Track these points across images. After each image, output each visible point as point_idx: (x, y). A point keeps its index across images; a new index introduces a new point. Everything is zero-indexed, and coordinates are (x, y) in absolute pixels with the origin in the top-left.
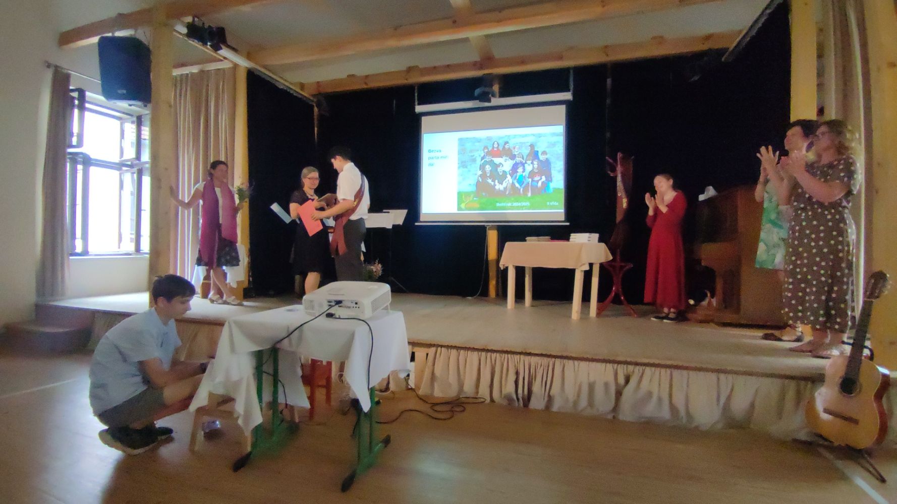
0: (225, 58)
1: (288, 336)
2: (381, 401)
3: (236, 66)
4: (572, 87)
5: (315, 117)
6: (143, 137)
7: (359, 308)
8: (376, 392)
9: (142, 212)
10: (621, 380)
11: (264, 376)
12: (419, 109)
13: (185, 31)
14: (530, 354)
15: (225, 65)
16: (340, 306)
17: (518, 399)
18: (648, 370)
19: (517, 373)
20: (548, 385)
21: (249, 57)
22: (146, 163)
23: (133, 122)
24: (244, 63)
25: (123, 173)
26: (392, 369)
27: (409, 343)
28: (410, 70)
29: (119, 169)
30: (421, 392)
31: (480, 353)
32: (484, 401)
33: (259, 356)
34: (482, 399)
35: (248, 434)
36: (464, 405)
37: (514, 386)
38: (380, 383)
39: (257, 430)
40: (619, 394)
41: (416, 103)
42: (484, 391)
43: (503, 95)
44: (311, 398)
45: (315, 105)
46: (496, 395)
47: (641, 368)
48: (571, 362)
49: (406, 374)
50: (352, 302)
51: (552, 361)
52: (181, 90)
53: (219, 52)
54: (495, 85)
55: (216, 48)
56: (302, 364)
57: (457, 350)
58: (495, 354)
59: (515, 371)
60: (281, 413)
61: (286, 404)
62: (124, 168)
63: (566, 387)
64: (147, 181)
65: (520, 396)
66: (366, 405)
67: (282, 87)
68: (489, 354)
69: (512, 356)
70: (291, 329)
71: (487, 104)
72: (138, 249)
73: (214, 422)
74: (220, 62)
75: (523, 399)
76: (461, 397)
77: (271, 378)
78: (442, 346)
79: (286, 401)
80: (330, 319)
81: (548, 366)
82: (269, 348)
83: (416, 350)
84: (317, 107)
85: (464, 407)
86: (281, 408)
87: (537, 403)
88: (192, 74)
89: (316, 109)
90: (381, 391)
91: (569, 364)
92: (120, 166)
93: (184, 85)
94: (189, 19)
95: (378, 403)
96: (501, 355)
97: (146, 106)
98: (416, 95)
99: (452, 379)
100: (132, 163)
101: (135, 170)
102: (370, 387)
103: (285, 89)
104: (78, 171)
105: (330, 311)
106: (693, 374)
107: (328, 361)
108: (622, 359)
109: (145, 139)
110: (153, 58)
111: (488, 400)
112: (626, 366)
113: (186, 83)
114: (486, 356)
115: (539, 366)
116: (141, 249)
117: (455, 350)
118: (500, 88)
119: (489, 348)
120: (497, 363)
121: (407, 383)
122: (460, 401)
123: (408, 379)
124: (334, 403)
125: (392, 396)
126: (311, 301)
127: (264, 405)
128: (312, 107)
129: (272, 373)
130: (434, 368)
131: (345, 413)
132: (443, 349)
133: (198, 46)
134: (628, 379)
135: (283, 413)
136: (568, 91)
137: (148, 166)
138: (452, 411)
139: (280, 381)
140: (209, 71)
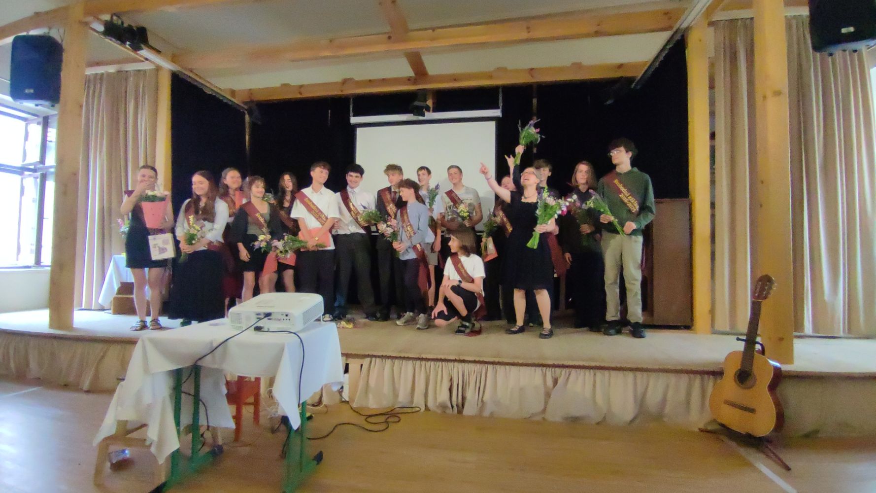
0: (146, 59)
1: (211, 352)
2: (313, 415)
3: (158, 69)
4: (501, 105)
5: (247, 125)
6: (49, 139)
7: (289, 320)
8: (308, 406)
9: (44, 220)
10: (550, 383)
11: (183, 396)
12: (354, 120)
13: (101, 28)
14: (464, 361)
15: (147, 66)
16: (269, 319)
17: (452, 407)
18: (573, 371)
19: (451, 379)
20: (480, 391)
21: (174, 59)
22: (51, 167)
23: (39, 123)
24: (168, 66)
25: (25, 178)
26: (324, 382)
27: (343, 354)
28: (345, 81)
29: (21, 174)
30: (354, 405)
31: (414, 362)
32: (418, 411)
33: (177, 375)
34: (416, 408)
35: (161, 461)
36: (400, 415)
37: (448, 393)
38: (312, 397)
39: (175, 456)
40: (548, 395)
41: (352, 114)
42: (418, 401)
43: (437, 109)
44: (237, 418)
45: (246, 112)
46: (430, 404)
47: (568, 370)
48: (503, 367)
49: (340, 387)
50: (282, 315)
51: (484, 367)
52: (94, 92)
53: (139, 52)
54: (429, 100)
55: (136, 48)
56: (227, 381)
57: (392, 360)
58: (429, 362)
59: (450, 378)
60: (202, 435)
61: (208, 427)
62: (27, 173)
63: (498, 391)
64: (51, 186)
65: (454, 404)
66: (295, 423)
67: (210, 92)
68: (423, 363)
69: (446, 363)
70: (215, 345)
71: (421, 118)
72: (38, 262)
73: (123, 451)
74: (142, 63)
75: (457, 406)
76: (397, 407)
77: (191, 398)
78: (375, 356)
79: (208, 422)
80: (259, 333)
81: (481, 372)
82: (191, 366)
83: (350, 361)
84: (249, 114)
85: (399, 417)
86: (203, 430)
87: (470, 410)
88: (109, 74)
89: (247, 117)
90: (313, 405)
91: (501, 369)
92: (21, 170)
93: (98, 86)
94: (107, 17)
95: (310, 418)
96: (436, 363)
97: (53, 106)
98: (351, 106)
99: (386, 389)
100: (34, 167)
101: (38, 174)
102: (301, 402)
103: (214, 94)
105: (259, 324)
106: (613, 373)
107: (257, 376)
108: (550, 362)
109: (51, 141)
110: (65, 56)
111: (423, 409)
112: (553, 369)
113: (101, 84)
114: (421, 365)
115: (472, 373)
116: (42, 261)
117: (389, 360)
118: (433, 103)
119: (424, 356)
120: (431, 372)
121: (341, 395)
122: (395, 412)
123: (342, 392)
124: (263, 421)
125: (325, 409)
126: (239, 315)
127: (182, 428)
128: (244, 114)
129: (192, 392)
130: (368, 379)
131: (273, 431)
132: (378, 360)
133: (116, 45)
134: (556, 382)
135: (204, 435)
136: (498, 108)
137: (52, 170)
138: (386, 422)
139: (202, 402)
140: (127, 71)
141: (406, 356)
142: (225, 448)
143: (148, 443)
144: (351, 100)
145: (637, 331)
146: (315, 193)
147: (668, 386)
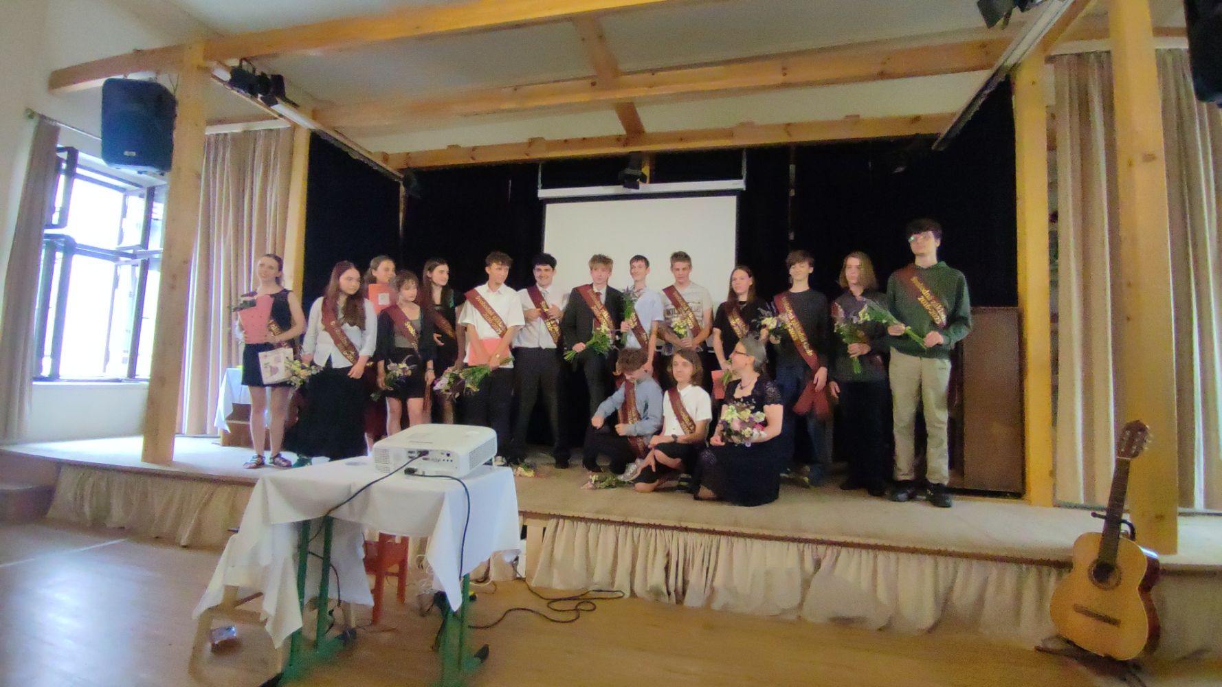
0: (281, 116)
1: (348, 500)
2: (477, 595)
3: (295, 127)
4: (744, 173)
5: (402, 199)
6: (154, 216)
7: (451, 461)
8: (471, 583)
9: (143, 320)
10: (809, 565)
11: (310, 558)
12: (543, 193)
13: (227, 76)
14: (686, 529)
15: (280, 125)
16: (424, 459)
17: (669, 594)
18: (844, 551)
19: (668, 555)
20: (709, 572)
21: (315, 116)
22: (156, 252)
23: (141, 196)
24: (306, 124)
25: (120, 265)
26: (495, 548)
27: (521, 513)
28: (532, 142)
29: (116, 260)
30: (533, 584)
31: (618, 528)
32: (622, 597)
33: (303, 528)
34: (618, 593)
35: (278, 644)
36: (594, 601)
37: (664, 574)
38: (477, 570)
39: (296, 637)
41: (540, 186)
42: (622, 582)
43: (654, 180)
44: (377, 592)
45: (401, 182)
46: (638, 588)
47: (836, 549)
48: (741, 540)
49: (515, 557)
50: (442, 454)
51: (715, 538)
52: (216, 156)
53: (273, 107)
54: (645, 167)
55: (269, 102)
56: (365, 542)
57: (586, 523)
58: (638, 529)
59: (667, 552)
60: (331, 613)
61: (340, 601)
62: (123, 259)
63: (735, 575)
64: (154, 277)
65: (672, 589)
66: (455, 602)
67: (356, 157)
68: (630, 529)
69: (662, 531)
70: (354, 491)
71: (633, 191)
72: (132, 373)
73: (229, 629)
74: (274, 121)
75: (676, 592)
76: (591, 589)
77: (320, 562)
78: (564, 517)
79: (339, 596)
80: (411, 477)
81: (711, 546)
82: (320, 518)
83: (529, 522)
84: (405, 186)
85: (594, 604)
86: (332, 606)
87: (693, 599)
88: (233, 135)
89: (402, 189)
91: (739, 543)
92: (115, 256)
93: (221, 151)
94: (235, 63)
95: (473, 598)
96: (647, 530)
97: (162, 174)
98: (540, 175)
99: (577, 562)
100: (134, 251)
101: (139, 261)
102: (463, 575)
103: (362, 160)
104: (56, 261)
105: (411, 466)
106: (903, 557)
107: (405, 535)
108: (810, 536)
109: (157, 220)
110: (179, 111)
111: (628, 594)
112: (814, 546)
113: (224, 148)
114: (626, 533)
115: (699, 546)
116: (137, 373)
117: (583, 523)
118: (651, 171)
119: (631, 520)
120: (641, 541)
121: (515, 570)
122: (588, 596)
123: (517, 564)
124: (410, 599)
125: (492, 588)
126: (385, 451)
127: (306, 601)
128: (398, 185)
129: (321, 554)
130: (553, 548)
131: (423, 613)
132: (566, 521)
133: (244, 97)
134: (818, 564)
135: (334, 613)
136: (740, 178)
137: (157, 256)
138: (576, 610)
139: (333, 567)
140: (256, 131)
141: (606, 517)
142: (360, 632)
143: (262, 618)
144: (540, 166)
145: (939, 496)
146: (491, 293)
147: (985, 581)
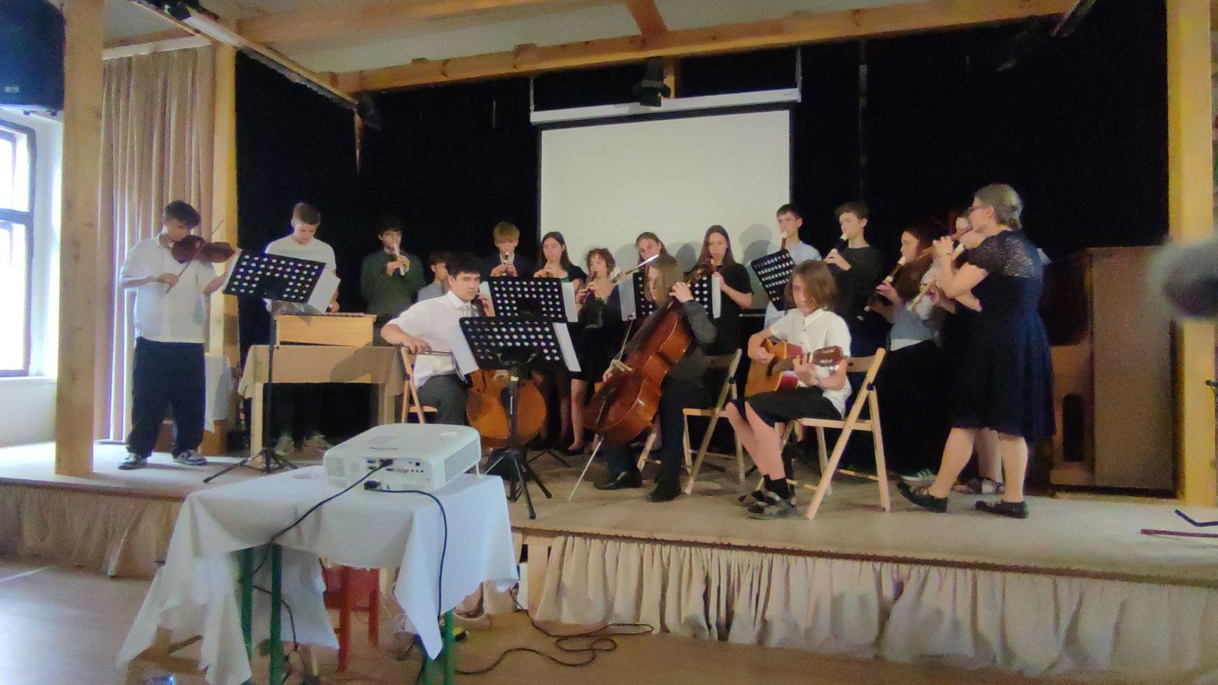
0: (197, 31)
1: (297, 523)
2: (467, 633)
3: (215, 45)
4: (799, 80)
5: (358, 133)
7: (422, 471)
10: (888, 591)
11: (255, 593)
12: (536, 117)
14: (729, 547)
15: (197, 43)
16: (390, 470)
17: (709, 627)
18: (934, 571)
19: (707, 580)
20: (760, 601)
21: (240, 28)
24: (229, 40)
26: (483, 577)
27: (514, 529)
28: (520, 49)
30: (537, 617)
31: (641, 546)
32: (650, 632)
33: (245, 559)
34: (646, 627)
36: (614, 639)
37: (703, 603)
38: (465, 602)
40: (885, 615)
41: (532, 107)
42: (649, 614)
43: (680, 93)
44: (342, 631)
45: (355, 110)
46: (670, 621)
47: (922, 569)
48: (800, 559)
49: (512, 586)
50: (410, 463)
51: (766, 557)
52: (119, 87)
53: (185, 21)
54: (667, 77)
55: (180, 14)
56: (323, 569)
57: (602, 541)
58: (668, 547)
59: (705, 575)
60: (287, 658)
61: (296, 646)
63: (792, 602)
65: (713, 621)
66: (434, 647)
67: (294, 79)
68: (658, 547)
69: (698, 549)
70: (302, 512)
71: (654, 109)
74: (189, 39)
75: (718, 625)
76: (609, 623)
77: (268, 599)
78: (574, 534)
79: (295, 638)
80: (372, 493)
81: (762, 567)
82: (266, 544)
83: (531, 542)
85: (615, 644)
86: (287, 650)
87: (742, 633)
88: (139, 58)
89: (357, 118)
90: (468, 615)
91: (797, 563)
93: (124, 80)
95: (461, 637)
96: (679, 548)
97: (53, 114)
98: (532, 93)
99: (594, 592)
102: (442, 614)
103: (303, 83)
105: (372, 478)
107: (373, 567)
108: (889, 554)
110: (70, 32)
111: (657, 628)
112: (895, 566)
113: (129, 74)
114: (653, 553)
115: (745, 569)
117: (598, 541)
118: (676, 83)
119: (659, 536)
121: (515, 601)
122: (607, 631)
123: (516, 593)
124: (385, 638)
125: (487, 623)
126: (339, 460)
127: (254, 645)
128: (351, 114)
129: (269, 587)
131: (402, 655)
132: (577, 539)
134: (899, 589)
135: (290, 659)
136: (795, 86)
138: (592, 649)
139: (285, 604)
140: (168, 52)
141: (627, 534)
142: (324, 680)
144: (531, 81)
